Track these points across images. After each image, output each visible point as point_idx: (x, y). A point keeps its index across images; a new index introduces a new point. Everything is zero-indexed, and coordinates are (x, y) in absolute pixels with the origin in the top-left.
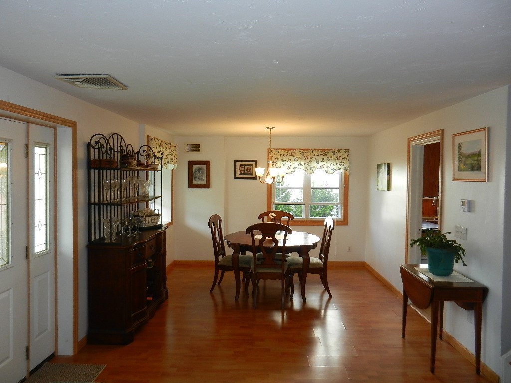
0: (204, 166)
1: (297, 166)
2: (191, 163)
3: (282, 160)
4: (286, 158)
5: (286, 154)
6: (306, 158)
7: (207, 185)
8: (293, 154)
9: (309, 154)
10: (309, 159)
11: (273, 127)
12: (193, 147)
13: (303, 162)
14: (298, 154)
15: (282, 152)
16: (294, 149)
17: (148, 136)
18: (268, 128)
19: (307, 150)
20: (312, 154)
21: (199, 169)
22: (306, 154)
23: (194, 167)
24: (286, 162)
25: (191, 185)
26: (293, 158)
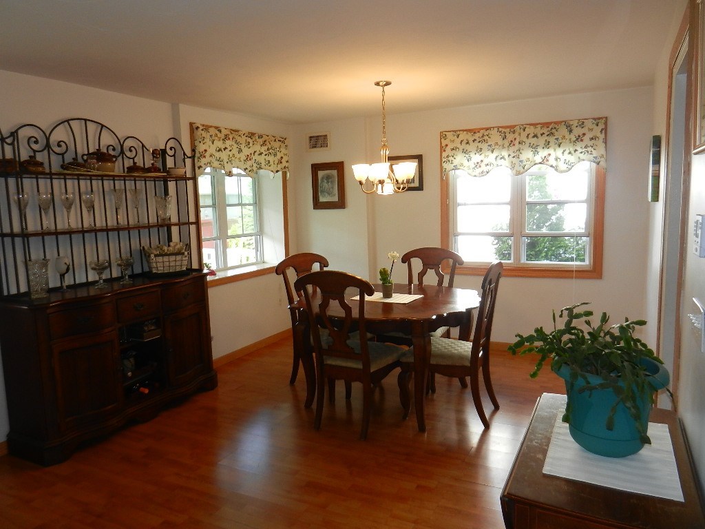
0: (335, 172)
1: (494, 161)
2: (316, 168)
3: (465, 152)
4: (473, 146)
5: (471, 140)
6: (511, 143)
7: (340, 204)
8: (486, 138)
9: (516, 135)
10: (517, 146)
11: (388, 84)
12: (318, 141)
13: (505, 153)
14: (495, 137)
15: (463, 136)
16: (487, 129)
17: (191, 124)
18: (377, 84)
19: (512, 129)
20: (524, 134)
21: (328, 178)
22: (510, 137)
23: (321, 174)
24: (472, 155)
25: (318, 205)
26: (484, 146)
